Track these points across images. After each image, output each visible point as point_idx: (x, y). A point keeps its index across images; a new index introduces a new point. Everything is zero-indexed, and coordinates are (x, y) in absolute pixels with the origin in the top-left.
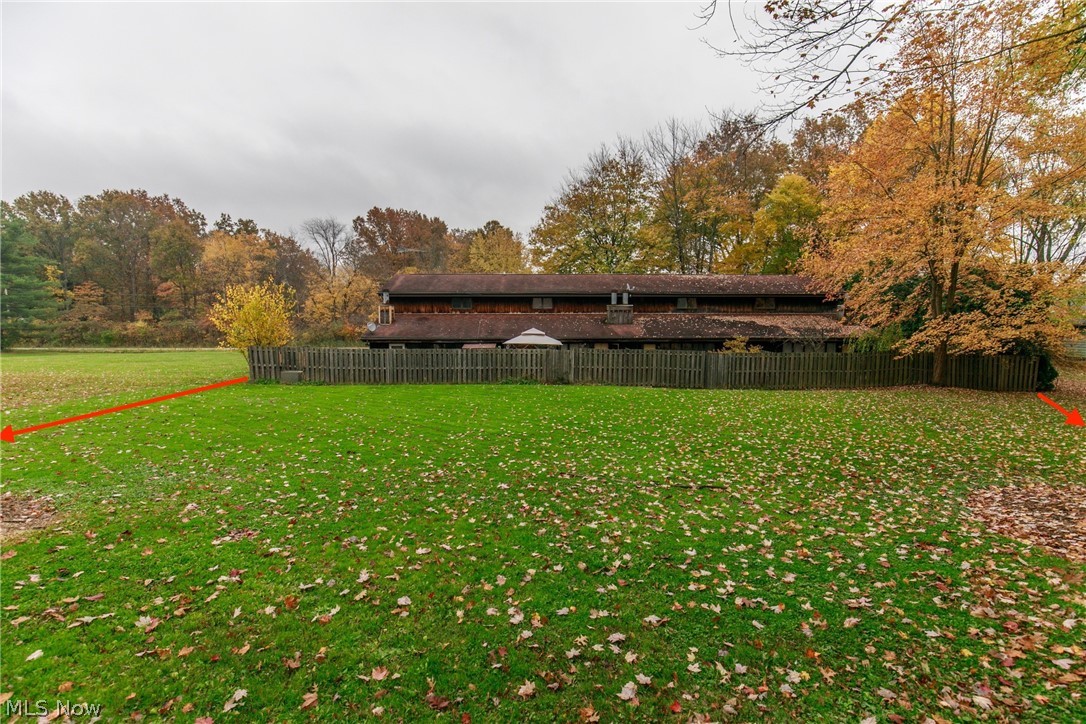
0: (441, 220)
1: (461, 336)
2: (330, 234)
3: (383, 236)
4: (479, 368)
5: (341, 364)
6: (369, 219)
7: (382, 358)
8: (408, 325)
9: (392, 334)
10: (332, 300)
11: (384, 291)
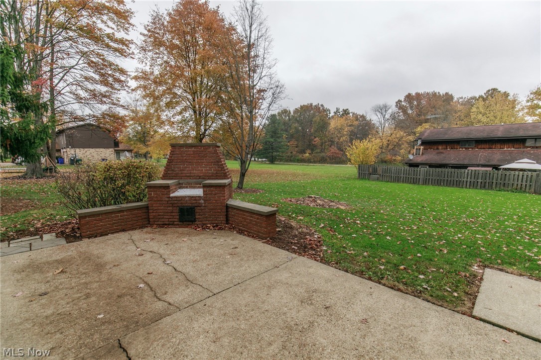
0: (450, 93)
1: (466, 162)
2: (383, 111)
3: (411, 108)
4: (480, 181)
5: (397, 174)
6: (405, 100)
7: (418, 172)
8: (432, 156)
9: (422, 160)
10: (382, 143)
11: (419, 139)
